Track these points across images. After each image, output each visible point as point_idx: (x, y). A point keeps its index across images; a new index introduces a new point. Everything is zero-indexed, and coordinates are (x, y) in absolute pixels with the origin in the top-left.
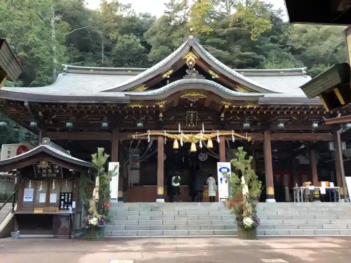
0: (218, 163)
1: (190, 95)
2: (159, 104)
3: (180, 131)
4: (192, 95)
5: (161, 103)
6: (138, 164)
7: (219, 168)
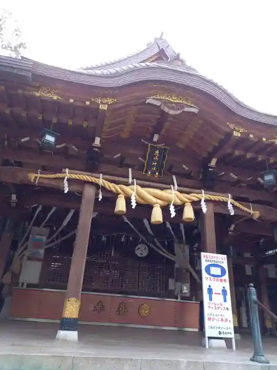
0: (203, 254)
1: (167, 98)
2: (99, 101)
3: (130, 180)
4: (171, 100)
5: (105, 101)
6: (42, 251)
7: (204, 264)
